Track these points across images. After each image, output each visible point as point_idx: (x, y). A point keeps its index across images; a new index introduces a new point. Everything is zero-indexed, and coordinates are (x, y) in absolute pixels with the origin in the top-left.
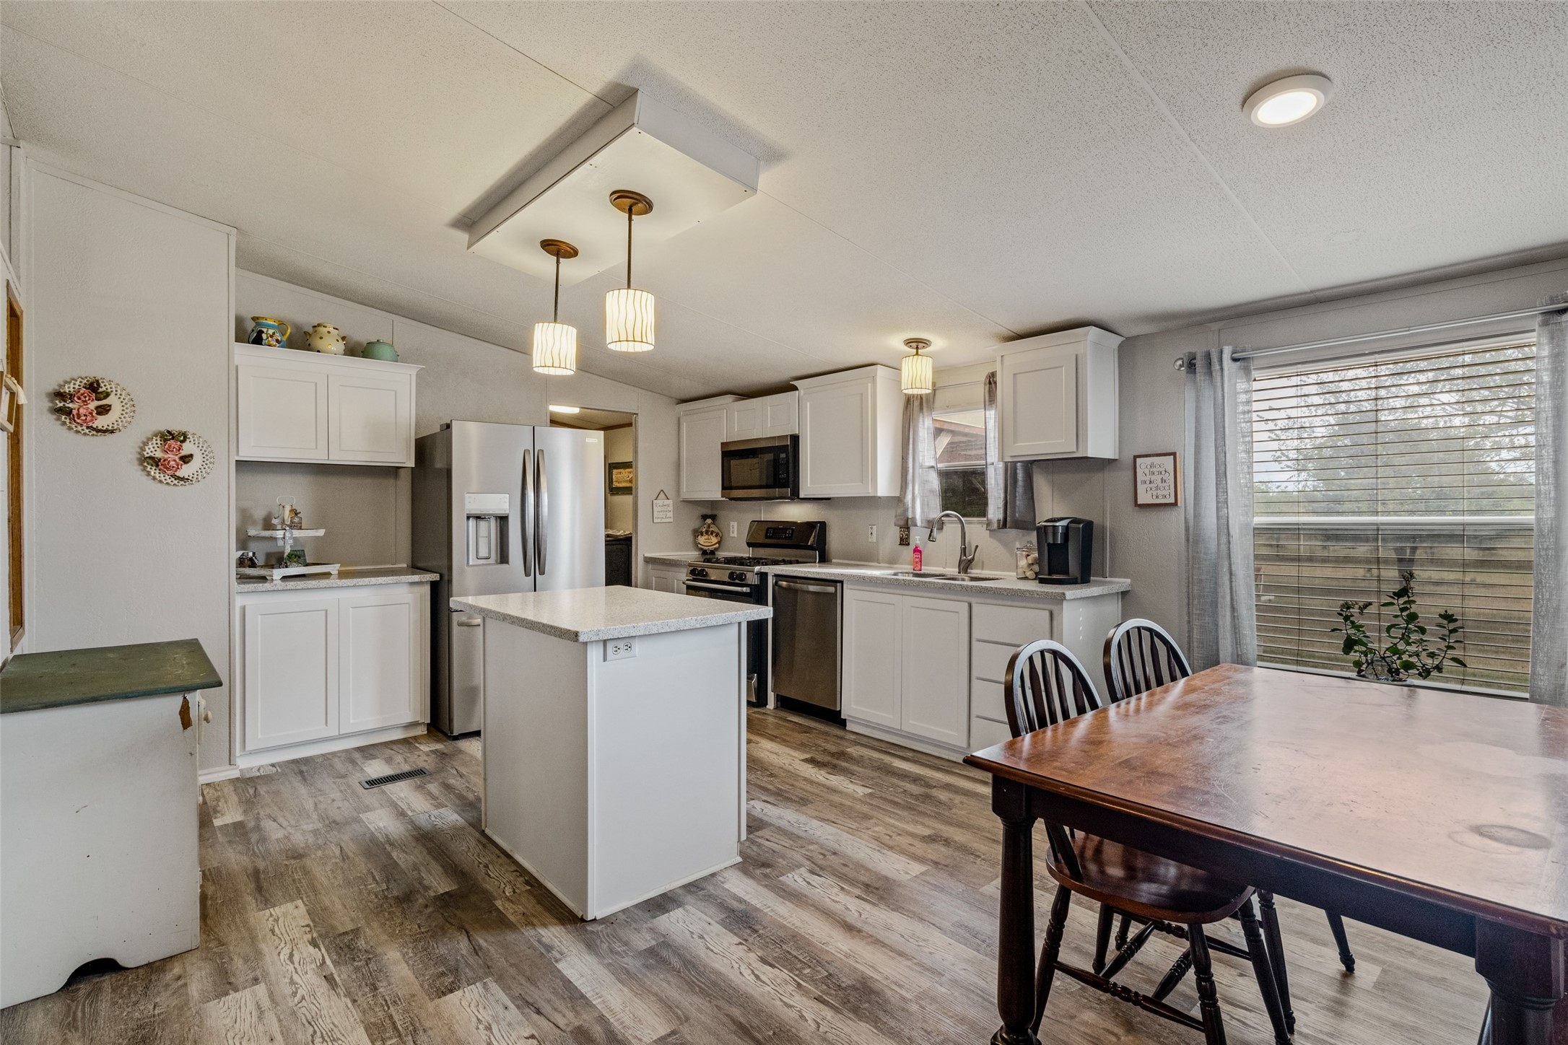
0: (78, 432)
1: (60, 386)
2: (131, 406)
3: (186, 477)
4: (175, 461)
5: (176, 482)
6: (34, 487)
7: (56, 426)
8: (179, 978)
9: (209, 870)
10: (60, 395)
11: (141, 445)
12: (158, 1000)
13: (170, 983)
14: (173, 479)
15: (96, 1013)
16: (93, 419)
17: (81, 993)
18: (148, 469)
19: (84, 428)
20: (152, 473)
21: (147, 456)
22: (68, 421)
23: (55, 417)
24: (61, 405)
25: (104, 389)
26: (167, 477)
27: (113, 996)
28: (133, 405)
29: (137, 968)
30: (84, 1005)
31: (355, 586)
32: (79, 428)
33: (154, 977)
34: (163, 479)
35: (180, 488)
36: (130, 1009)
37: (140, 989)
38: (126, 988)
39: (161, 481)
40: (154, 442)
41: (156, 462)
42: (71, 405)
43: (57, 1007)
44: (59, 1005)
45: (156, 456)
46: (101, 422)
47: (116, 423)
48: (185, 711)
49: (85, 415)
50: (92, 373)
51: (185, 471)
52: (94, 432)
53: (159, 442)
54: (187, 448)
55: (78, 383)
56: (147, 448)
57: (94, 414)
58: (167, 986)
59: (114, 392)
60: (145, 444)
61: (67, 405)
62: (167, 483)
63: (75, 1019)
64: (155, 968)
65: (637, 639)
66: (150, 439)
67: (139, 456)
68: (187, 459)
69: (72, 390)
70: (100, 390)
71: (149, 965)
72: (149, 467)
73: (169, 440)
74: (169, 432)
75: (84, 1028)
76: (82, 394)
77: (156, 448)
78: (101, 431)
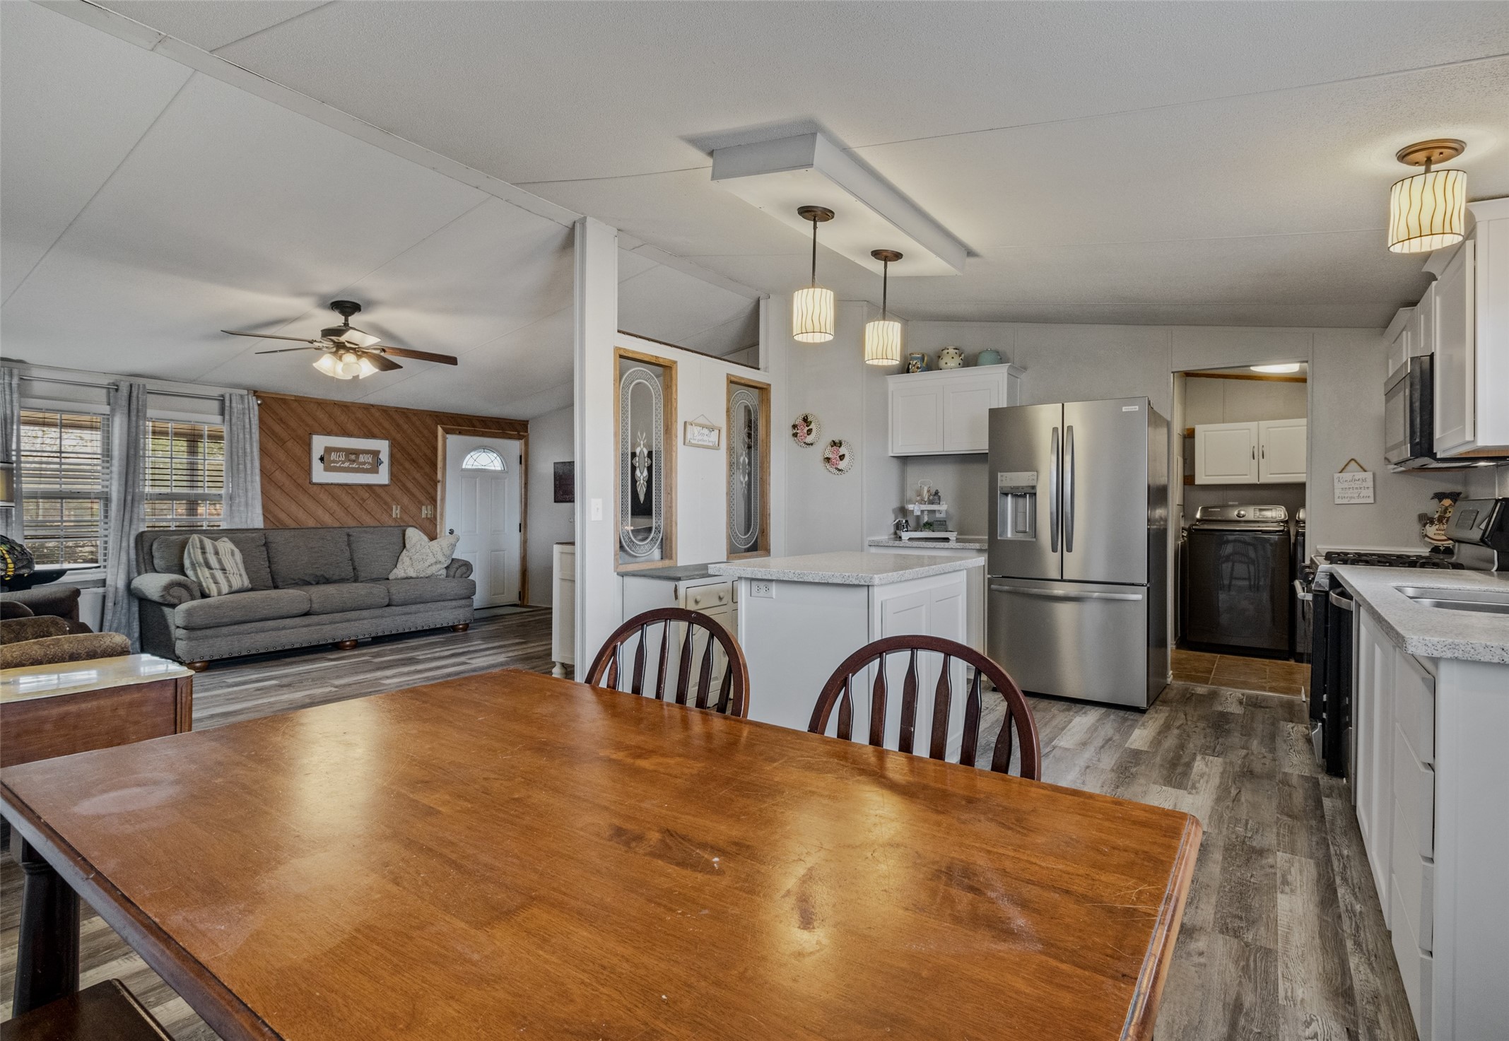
0: (801, 447)
1: (795, 421)
2: (820, 427)
3: (842, 468)
4: (836, 458)
5: (837, 472)
7: (792, 443)
10: (792, 426)
11: (823, 450)
16: (806, 438)
18: (826, 464)
19: (803, 444)
20: (827, 467)
21: (825, 456)
22: (795, 439)
24: (794, 431)
25: (810, 419)
26: (833, 469)
31: (934, 548)
32: (799, 443)
35: (839, 475)
39: (831, 472)
40: (828, 447)
41: (828, 459)
42: (797, 431)
45: (829, 456)
46: (809, 439)
47: (814, 439)
48: (676, 591)
49: (803, 436)
50: (805, 410)
51: (842, 465)
52: (806, 445)
54: (842, 451)
55: (800, 418)
56: (825, 452)
57: (806, 435)
59: (813, 420)
60: (825, 449)
62: (833, 472)
65: (774, 583)
67: (822, 457)
68: (842, 457)
69: (798, 423)
70: (808, 419)
73: (834, 446)
74: (834, 441)
76: (801, 424)
77: (829, 451)
78: (809, 444)
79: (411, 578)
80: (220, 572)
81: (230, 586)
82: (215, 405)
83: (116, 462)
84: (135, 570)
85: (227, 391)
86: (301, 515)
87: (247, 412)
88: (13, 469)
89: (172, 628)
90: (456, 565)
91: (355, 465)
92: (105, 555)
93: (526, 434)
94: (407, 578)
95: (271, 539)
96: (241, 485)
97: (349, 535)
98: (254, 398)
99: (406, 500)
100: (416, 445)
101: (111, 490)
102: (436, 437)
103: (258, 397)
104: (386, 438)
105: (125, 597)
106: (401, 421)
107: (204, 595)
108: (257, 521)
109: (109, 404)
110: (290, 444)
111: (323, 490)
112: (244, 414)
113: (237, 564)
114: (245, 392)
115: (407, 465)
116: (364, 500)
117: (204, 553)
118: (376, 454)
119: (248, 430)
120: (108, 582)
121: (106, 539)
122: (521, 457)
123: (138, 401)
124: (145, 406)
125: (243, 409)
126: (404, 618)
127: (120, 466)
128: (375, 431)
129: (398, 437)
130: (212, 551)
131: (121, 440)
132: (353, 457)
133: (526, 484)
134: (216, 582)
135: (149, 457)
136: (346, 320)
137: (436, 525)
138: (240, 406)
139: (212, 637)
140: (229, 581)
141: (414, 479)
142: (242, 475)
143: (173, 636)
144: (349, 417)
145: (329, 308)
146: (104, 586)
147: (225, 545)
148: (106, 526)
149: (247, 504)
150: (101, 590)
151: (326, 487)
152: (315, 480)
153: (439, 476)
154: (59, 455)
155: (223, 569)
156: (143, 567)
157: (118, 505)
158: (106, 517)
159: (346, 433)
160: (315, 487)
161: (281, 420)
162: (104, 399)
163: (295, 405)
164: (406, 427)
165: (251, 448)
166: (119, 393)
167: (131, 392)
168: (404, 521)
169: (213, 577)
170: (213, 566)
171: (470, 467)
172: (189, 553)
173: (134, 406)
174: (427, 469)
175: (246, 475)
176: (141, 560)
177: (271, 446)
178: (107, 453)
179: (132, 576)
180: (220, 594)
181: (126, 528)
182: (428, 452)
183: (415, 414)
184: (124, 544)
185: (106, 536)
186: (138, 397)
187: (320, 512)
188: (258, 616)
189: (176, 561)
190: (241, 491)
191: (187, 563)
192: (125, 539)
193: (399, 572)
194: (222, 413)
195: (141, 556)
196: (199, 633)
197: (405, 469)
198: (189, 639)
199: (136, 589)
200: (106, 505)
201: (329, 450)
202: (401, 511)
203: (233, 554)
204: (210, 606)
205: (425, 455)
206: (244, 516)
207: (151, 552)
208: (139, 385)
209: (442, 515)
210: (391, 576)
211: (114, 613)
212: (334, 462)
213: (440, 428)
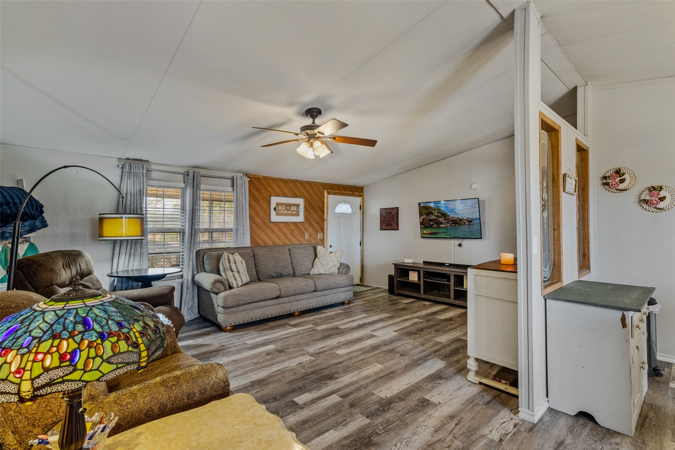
0: (612, 192)
1: (606, 174)
2: (634, 177)
3: (662, 208)
4: (656, 200)
5: (657, 211)
6: (596, 215)
7: (604, 190)
8: (617, 444)
9: (656, 405)
10: (605, 178)
11: (640, 194)
12: (604, 447)
13: (613, 444)
14: (655, 209)
15: (581, 434)
16: (618, 185)
17: (580, 422)
18: (643, 205)
19: (614, 190)
20: (645, 207)
21: (642, 199)
22: (608, 188)
23: (603, 187)
24: (605, 181)
25: (622, 172)
26: (652, 209)
27: (589, 432)
28: (635, 177)
29: (603, 427)
30: (579, 427)
32: (613, 190)
33: (607, 436)
34: (650, 209)
35: (659, 213)
36: (592, 442)
37: (600, 437)
38: (595, 432)
39: (649, 211)
40: (645, 192)
41: (646, 201)
42: (609, 181)
43: (570, 421)
44: (571, 421)
45: (647, 199)
46: (621, 186)
47: (628, 186)
48: (623, 319)
49: (614, 184)
50: (616, 166)
51: (661, 205)
52: (619, 191)
53: (648, 192)
54: (662, 194)
55: (612, 171)
56: (642, 196)
57: (618, 183)
58: (611, 444)
59: (627, 172)
60: (641, 194)
61: (608, 181)
62: (652, 211)
63: (573, 430)
64: (610, 433)
66: (644, 191)
67: (638, 200)
68: (663, 199)
69: (609, 175)
70: (621, 172)
71: (608, 430)
72: (643, 204)
73: (653, 191)
74: (652, 187)
75: (574, 436)
76: (613, 176)
77: (646, 195)
78: (622, 190)
79: (322, 274)
80: (237, 273)
81: (242, 282)
82: (229, 182)
83: (187, 213)
84: (196, 270)
85: (235, 174)
86: (266, 239)
87: (244, 185)
88: (144, 218)
89: (216, 306)
90: (343, 267)
91: (289, 212)
92: (183, 262)
93: (362, 194)
94: (319, 274)
95: (256, 253)
96: (241, 224)
97: (289, 250)
98: (247, 177)
99: (311, 230)
100: (315, 201)
101: (185, 228)
102: (324, 196)
103: (248, 177)
104: (301, 197)
105: (191, 284)
106: (309, 189)
107: (231, 288)
108: (248, 244)
109: (184, 183)
110: (261, 202)
111: (275, 225)
112: (242, 186)
113: (244, 268)
114: (242, 175)
115: (311, 211)
116: (293, 231)
117: (229, 263)
118: (298, 206)
119: (244, 195)
120: (184, 277)
121: (183, 253)
122: (360, 206)
123: (197, 180)
124: (200, 183)
125: (242, 183)
126: (322, 298)
127: (189, 215)
128: (298, 194)
129: (307, 196)
130: (233, 262)
131: (190, 201)
132: (288, 208)
133: (363, 220)
134: (236, 280)
135: (201, 210)
136: (314, 121)
137: (324, 243)
138: (241, 182)
139: (235, 312)
140: (241, 279)
141: (315, 219)
142: (242, 219)
143: (216, 311)
144: (286, 187)
145: (303, 115)
146: (182, 278)
147: (238, 258)
148: (183, 247)
149: (244, 234)
150: (180, 280)
151: (277, 224)
152: (272, 220)
153: (325, 218)
154: (162, 210)
155: (239, 272)
156: (199, 269)
157: (189, 236)
158: (183, 242)
159: (285, 195)
160: (272, 224)
161: (257, 189)
162: (182, 180)
163: (263, 181)
164: (311, 191)
165: (245, 204)
166: (189, 176)
167: (194, 176)
168: (310, 241)
169: (234, 277)
170: (234, 270)
171: (338, 212)
172: (223, 263)
173: (195, 183)
174: (320, 214)
175: (243, 218)
176: (199, 265)
177: (253, 203)
178: (183, 208)
179: (194, 273)
180: (237, 287)
181: (192, 248)
182: (321, 205)
183: (315, 185)
184: (191, 257)
185: (183, 252)
186: (197, 178)
187: (274, 237)
188: (257, 299)
189: (215, 266)
190: (241, 227)
191: (221, 268)
192: (191, 254)
193: (315, 271)
194: (233, 186)
195: (199, 263)
196: (229, 310)
197: (311, 213)
198: (225, 314)
199: (197, 281)
200: (183, 236)
201: (278, 204)
202: (309, 236)
203: (242, 263)
204: (234, 295)
205: (319, 206)
206: (242, 240)
207: (203, 261)
208: (197, 172)
209: (326, 237)
210: (311, 273)
211: (187, 294)
212: (280, 210)
213: (325, 191)
